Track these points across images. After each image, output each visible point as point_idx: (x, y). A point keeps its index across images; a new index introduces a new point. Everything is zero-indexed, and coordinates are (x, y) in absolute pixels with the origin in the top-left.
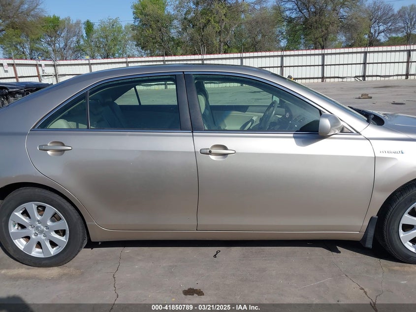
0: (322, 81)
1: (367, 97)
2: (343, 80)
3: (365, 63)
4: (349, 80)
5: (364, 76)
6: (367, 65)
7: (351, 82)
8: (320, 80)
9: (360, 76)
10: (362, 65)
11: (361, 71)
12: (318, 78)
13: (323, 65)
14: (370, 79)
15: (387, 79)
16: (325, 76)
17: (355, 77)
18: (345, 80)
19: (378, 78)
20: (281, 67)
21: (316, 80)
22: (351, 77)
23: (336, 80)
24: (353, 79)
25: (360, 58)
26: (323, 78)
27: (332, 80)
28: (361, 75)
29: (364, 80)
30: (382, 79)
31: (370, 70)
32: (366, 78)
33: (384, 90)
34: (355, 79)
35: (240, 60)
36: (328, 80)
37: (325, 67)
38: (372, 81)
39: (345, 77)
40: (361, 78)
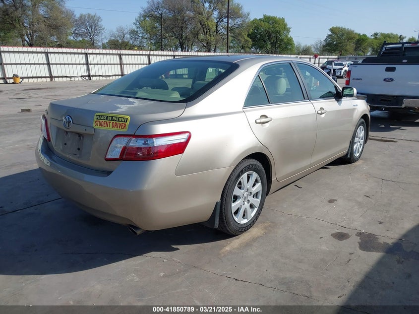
0: (52, 81)
3: (87, 64)
4: (76, 79)
5: (89, 76)
6: (90, 66)
7: (79, 81)
9: (85, 76)
10: (85, 65)
11: (86, 71)
12: (46, 77)
13: (49, 64)
14: (94, 78)
15: (108, 78)
16: (53, 75)
17: (82, 77)
18: (73, 79)
19: (101, 78)
21: (44, 80)
22: (78, 77)
23: (65, 79)
24: (80, 79)
25: (82, 59)
26: (51, 77)
27: (61, 79)
29: (90, 79)
30: (104, 78)
31: (93, 70)
34: (82, 79)
36: (57, 79)
38: (96, 81)
39: (73, 77)
40: (87, 78)
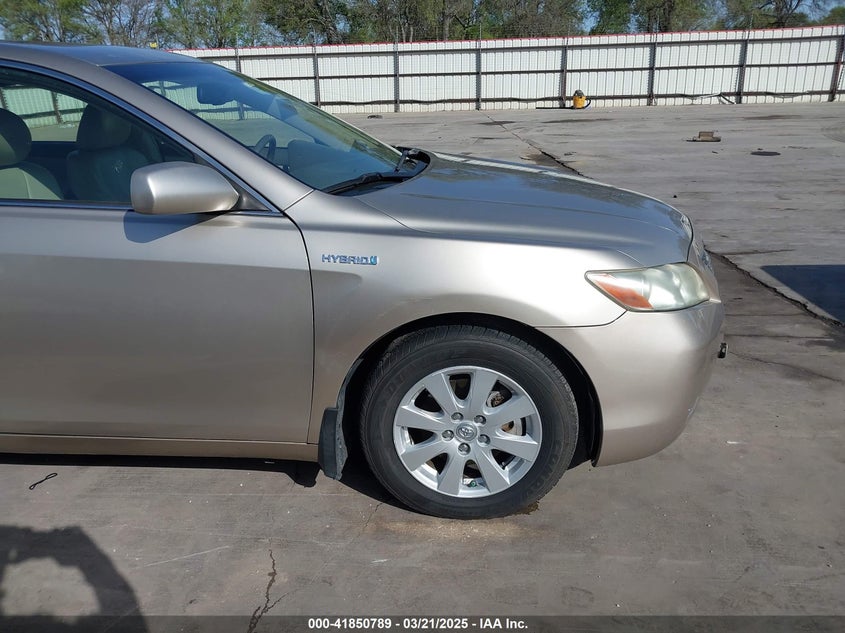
0: (649, 104)
1: (710, 138)
2: (695, 102)
3: (742, 66)
4: (706, 101)
5: (739, 94)
6: (748, 69)
7: (710, 106)
8: (644, 102)
9: (729, 94)
10: (736, 69)
11: (734, 79)
12: (639, 97)
13: (652, 69)
14: (751, 99)
15: (788, 100)
16: (655, 92)
17: (720, 95)
18: (697, 101)
19: (770, 99)
20: (562, 71)
21: (635, 102)
22: (710, 96)
23: (679, 101)
24: (715, 101)
25: (732, 54)
26: (650, 96)
27: (670, 101)
28: (733, 91)
29: (739, 101)
30: (778, 100)
31: (753, 80)
32: (744, 99)
33: (764, 123)
34: (720, 100)
35: (474, 55)
36: (661, 102)
37: (656, 72)
39: (698, 96)
40: (733, 99)
